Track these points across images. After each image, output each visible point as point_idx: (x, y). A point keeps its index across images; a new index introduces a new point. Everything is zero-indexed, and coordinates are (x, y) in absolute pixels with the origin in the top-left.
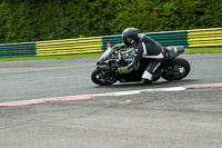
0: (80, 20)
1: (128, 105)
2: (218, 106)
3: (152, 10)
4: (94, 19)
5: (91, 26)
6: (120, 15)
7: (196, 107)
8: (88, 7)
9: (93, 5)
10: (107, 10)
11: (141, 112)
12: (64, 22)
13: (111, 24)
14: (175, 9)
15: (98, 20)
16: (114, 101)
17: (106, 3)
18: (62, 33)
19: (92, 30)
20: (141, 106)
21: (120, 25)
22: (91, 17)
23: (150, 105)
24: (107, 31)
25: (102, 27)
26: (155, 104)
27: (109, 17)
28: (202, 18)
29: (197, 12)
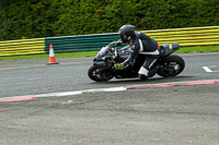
0: (23, 22)
1: (70, 105)
2: (157, 106)
3: (93, 12)
4: (36, 21)
5: (34, 28)
6: (63, 17)
7: (136, 106)
8: (30, 9)
9: (36, 7)
10: (49, 12)
11: (82, 112)
12: (6, 23)
13: (53, 26)
14: (116, 11)
15: (40, 22)
16: (56, 101)
17: (49, 5)
18: (5, 34)
19: (35, 32)
20: (82, 106)
21: (63, 27)
22: (34, 19)
23: (91, 105)
24: (50, 33)
25: (44, 28)
26: (96, 104)
27: (52, 19)
28: (143, 20)
29: (138, 15)
